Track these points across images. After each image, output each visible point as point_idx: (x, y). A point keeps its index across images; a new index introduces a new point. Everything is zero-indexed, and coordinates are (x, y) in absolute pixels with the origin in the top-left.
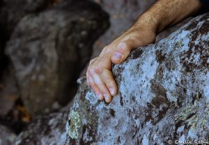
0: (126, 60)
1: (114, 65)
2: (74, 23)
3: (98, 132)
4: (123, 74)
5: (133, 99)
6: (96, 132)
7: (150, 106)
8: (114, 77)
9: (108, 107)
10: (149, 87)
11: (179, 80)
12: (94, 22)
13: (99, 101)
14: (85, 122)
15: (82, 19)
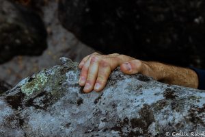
0: (131, 75)
1: (117, 70)
2: (18, 28)
3: (54, 105)
4: (120, 83)
5: (114, 106)
6: (52, 104)
7: (126, 121)
8: (109, 79)
9: (80, 95)
10: (140, 108)
11: (177, 121)
12: (32, 42)
13: (76, 85)
14: (48, 89)
15: (26, 31)
